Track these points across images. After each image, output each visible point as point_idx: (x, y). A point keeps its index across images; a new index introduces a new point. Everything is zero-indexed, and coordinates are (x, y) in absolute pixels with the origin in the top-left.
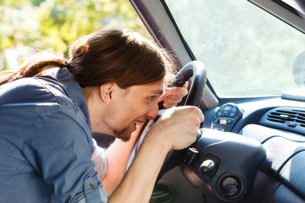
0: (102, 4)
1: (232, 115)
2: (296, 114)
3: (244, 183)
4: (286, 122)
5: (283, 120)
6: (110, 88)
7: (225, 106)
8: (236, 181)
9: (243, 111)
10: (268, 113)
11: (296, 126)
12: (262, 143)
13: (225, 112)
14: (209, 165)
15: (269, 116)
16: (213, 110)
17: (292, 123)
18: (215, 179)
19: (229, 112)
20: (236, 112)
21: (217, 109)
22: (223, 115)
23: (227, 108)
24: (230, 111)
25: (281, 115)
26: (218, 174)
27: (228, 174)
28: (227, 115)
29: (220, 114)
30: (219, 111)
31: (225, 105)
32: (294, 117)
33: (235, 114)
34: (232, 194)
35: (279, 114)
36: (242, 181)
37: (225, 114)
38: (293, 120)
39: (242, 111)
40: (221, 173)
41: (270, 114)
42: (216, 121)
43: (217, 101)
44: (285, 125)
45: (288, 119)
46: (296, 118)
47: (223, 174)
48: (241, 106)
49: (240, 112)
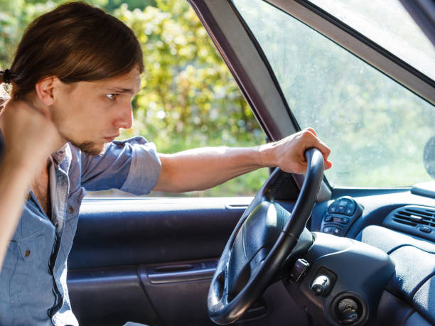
0: (178, 47)
1: (349, 212)
2: (431, 215)
3: (366, 306)
4: (418, 225)
5: (415, 222)
6: (50, 85)
7: (340, 200)
8: (355, 303)
9: (363, 207)
10: (395, 212)
11: (431, 231)
12: (389, 253)
13: (341, 208)
14: (324, 284)
15: (396, 216)
16: (324, 204)
17: (425, 227)
18: (329, 299)
19: (346, 208)
20: (354, 208)
21: (330, 202)
22: (337, 211)
23: (343, 203)
24: (347, 206)
25: (412, 216)
26: (333, 294)
27: (346, 295)
28: (342, 211)
29: (333, 210)
30: (332, 205)
31: (341, 198)
32: (429, 219)
33: (353, 211)
34: (350, 320)
35: (409, 215)
36: (363, 304)
37: (340, 210)
38: (427, 224)
39: (361, 207)
40: (338, 293)
41: (397, 214)
42: (328, 219)
43: (330, 192)
44: (417, 229)
45: (421, 222)
46: (431, 221)
47: (340, 294)
48: (360, 200)
49: (359, 209)
